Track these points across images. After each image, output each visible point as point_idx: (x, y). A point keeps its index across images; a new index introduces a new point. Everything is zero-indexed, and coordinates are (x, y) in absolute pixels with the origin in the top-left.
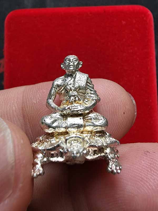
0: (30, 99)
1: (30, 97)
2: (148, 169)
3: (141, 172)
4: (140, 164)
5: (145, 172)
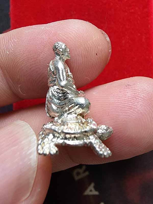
0: (3, 51)
1: (3, 48)
2: (134, 98)
3: (128, 102)
4: (125, 96)
5: (132, 102)
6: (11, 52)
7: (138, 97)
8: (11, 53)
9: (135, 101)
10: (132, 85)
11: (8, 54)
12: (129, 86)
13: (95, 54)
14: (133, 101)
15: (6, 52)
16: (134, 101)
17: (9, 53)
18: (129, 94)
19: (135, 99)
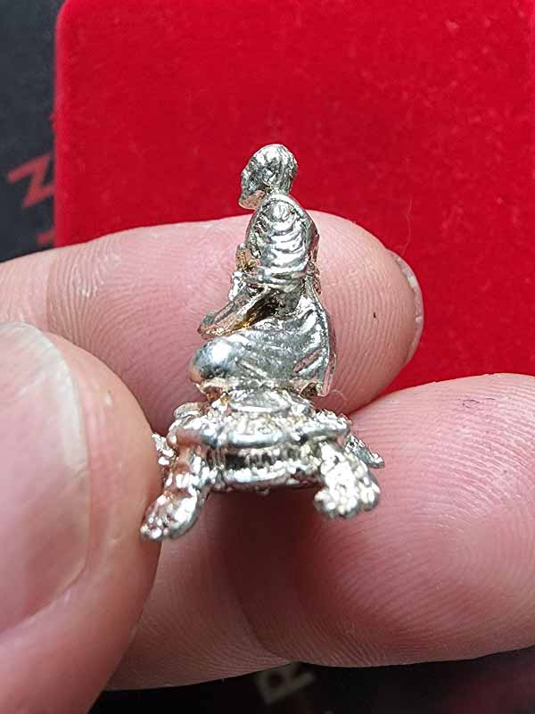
0: (71, 286)
1: (72, 279)
2: (482, 447)
3: (462, 459)
4: (455, 436)
5: (473, 458)
6: (97, 292)
7: (497, 445)
8: (94, 295)
9: (486, 457)
10: (481, 402)
11: (86, 297)
12: (473, 405)
13: (371, 315)
14: (480, 455)
15: (81, 292)
16: (482, 458)
17: (88, 295)
18: (468, 431)
19: (488, 450)
